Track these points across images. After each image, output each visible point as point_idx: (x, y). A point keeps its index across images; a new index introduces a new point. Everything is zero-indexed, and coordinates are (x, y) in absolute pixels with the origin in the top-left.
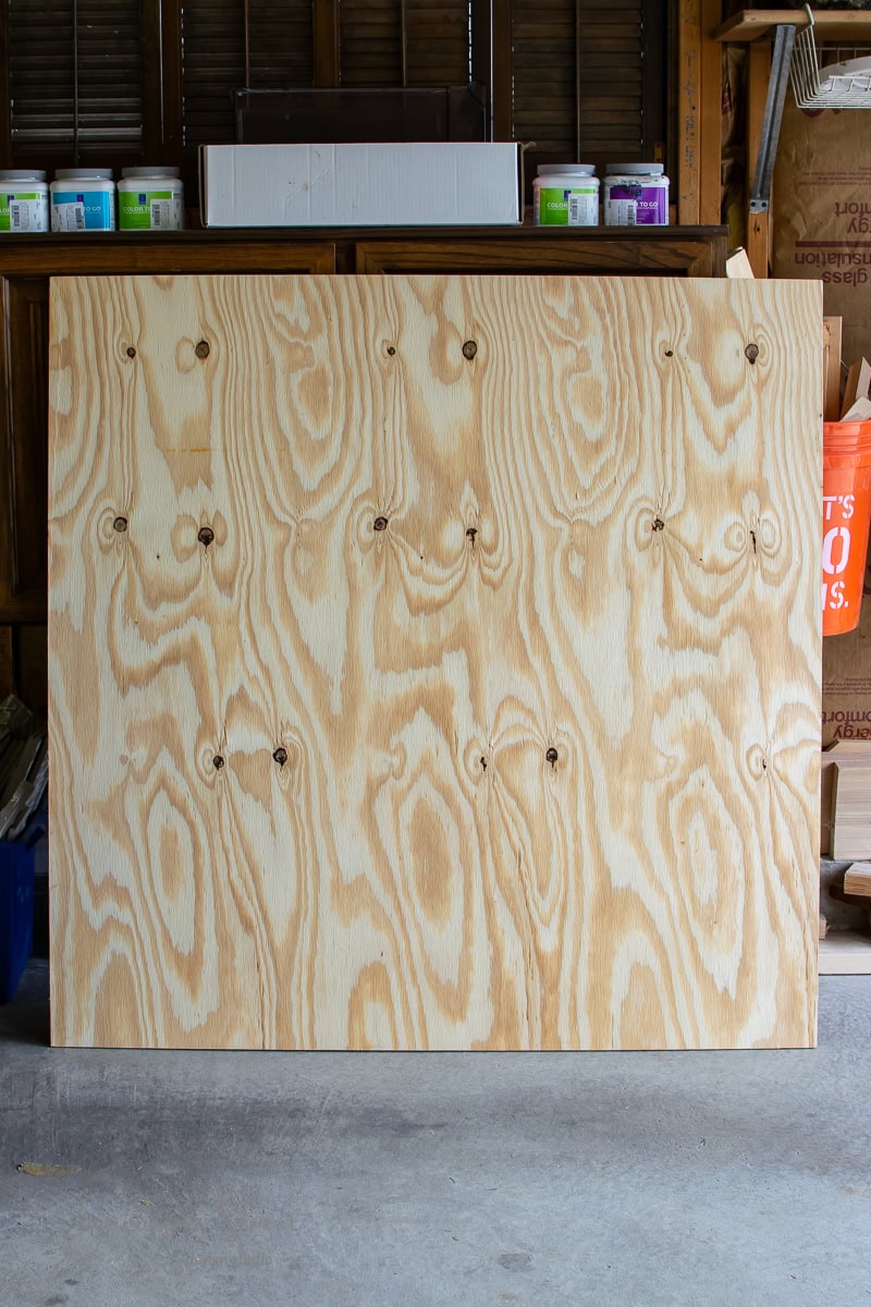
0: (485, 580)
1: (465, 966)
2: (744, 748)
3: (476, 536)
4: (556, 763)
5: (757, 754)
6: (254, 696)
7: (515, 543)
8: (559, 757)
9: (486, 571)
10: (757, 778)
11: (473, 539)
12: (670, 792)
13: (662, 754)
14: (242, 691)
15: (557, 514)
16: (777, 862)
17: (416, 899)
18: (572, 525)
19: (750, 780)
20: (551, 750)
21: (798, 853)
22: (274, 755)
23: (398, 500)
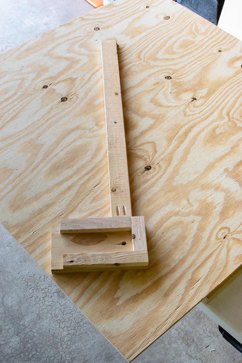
0: (184, 111)
1: (37, 198)
2: (223, 225)
3: (195, 101)
4: (147, 171)
5: (226, 231)
6: (77, 82)
7: (205, 111)
8: (149, 171)
9: (187, 110)
10: (217, 238)
11: (193, 101)
12: (177, 214)
13: (188, 200)
14: (76, 79)
15: (228, 114)
16: (193, 273)
17: (49, 165)
18: (229, 120)
19: (213, 237)
20: (150, 166)
21: (206, 278)
22: (63, 98)
23: (180, 77)
